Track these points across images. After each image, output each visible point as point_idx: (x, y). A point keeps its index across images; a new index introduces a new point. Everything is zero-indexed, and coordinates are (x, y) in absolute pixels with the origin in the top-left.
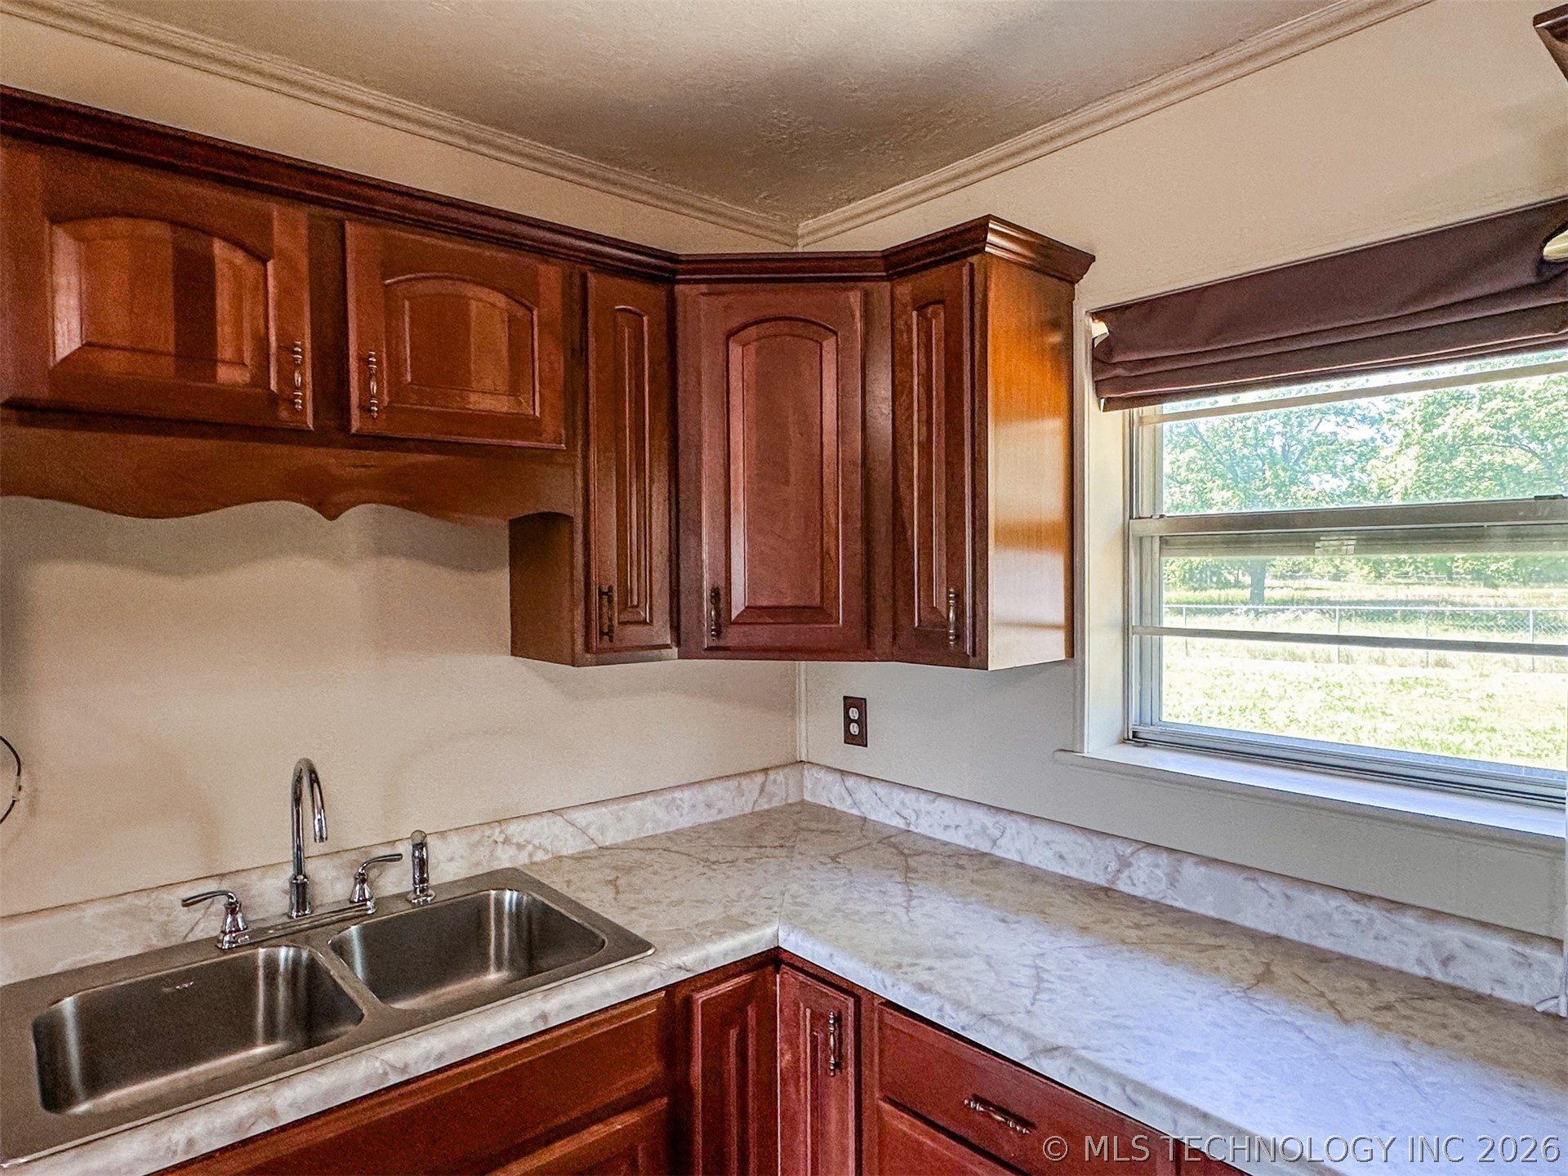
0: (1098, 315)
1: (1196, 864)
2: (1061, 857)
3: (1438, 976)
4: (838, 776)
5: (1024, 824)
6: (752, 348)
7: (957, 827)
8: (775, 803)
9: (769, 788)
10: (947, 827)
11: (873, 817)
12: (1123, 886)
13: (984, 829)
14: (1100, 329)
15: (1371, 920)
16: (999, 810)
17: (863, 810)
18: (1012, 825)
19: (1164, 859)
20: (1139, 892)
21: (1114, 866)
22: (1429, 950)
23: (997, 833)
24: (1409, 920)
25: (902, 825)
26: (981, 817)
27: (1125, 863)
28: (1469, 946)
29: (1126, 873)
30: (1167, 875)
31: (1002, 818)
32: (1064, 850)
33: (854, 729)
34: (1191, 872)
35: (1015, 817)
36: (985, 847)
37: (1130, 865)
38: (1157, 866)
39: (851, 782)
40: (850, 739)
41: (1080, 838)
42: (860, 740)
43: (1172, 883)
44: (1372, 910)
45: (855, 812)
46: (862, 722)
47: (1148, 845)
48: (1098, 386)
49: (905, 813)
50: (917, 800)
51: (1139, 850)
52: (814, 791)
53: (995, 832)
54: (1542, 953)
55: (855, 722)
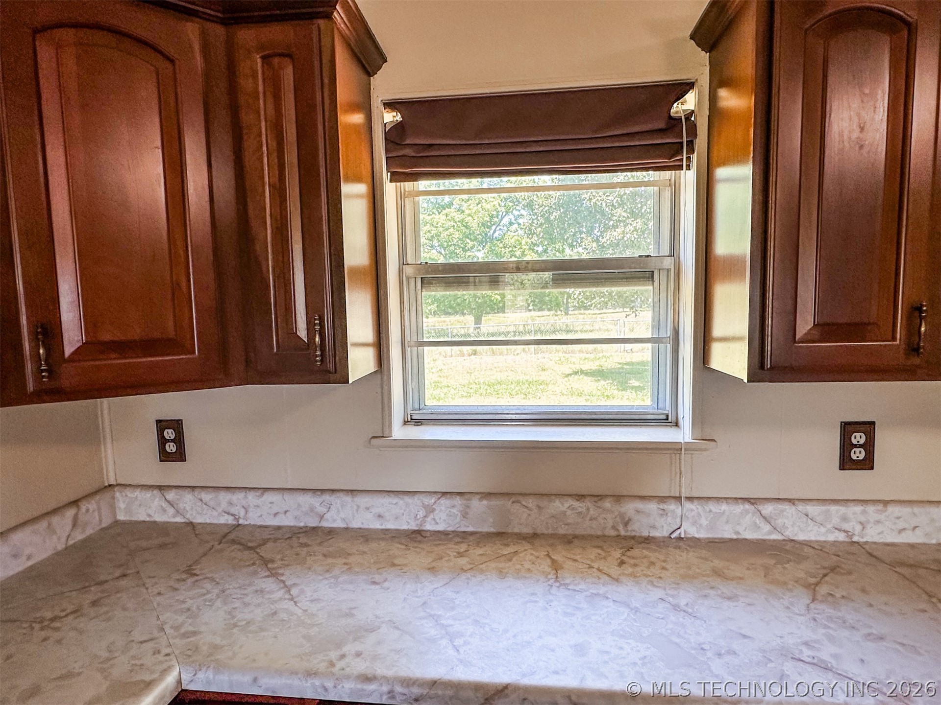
0: (390, 105)
1: (481, 499)
2: (380, 516)
3: (623, 533)
4: (156, 492)
5: (348, 499)
6: (69, 55)
7: (286, 512)
8: (89, 532)
9: (82, 518)
10: (276, 514)
11: (199, 520)
12: (429, 526)
13: (312, 509)
14: (391, 117)
15: (588, 509)
16: (323, 491)
17: (188, 516)
18: (336, 500)
19: (458, 501)
20: (441, 527)
21: (421, 514)
22: (618, 519)
23: (324, 510)
24: (607, 504)
25: (230, 520)
26: (306, 500)
27: (430, 510)
28: (638, 511)
29: (432, 516)
30: (461, 512)
31: (327, 497)
32: (379, 510)
33: (171, 448)
34: (477, 505)
35: (338, 494)
36: (312, 522)
37: (433, 510)
38: (453, 507)
39: (171, 495)
40: (165, 456)
41: (395, 499)
42: (180, 456)
43: (465, 515)
44: (588, 503)
45: (179, 519)
46: (179, 440)
47: (444, 494)
48: (388, 161)
49: (233, 510)
50: (246, 497)
51: (439, 498)
52: (128, 510)
53: (321, 510)
54: (672, 506)
55: (171, 441)
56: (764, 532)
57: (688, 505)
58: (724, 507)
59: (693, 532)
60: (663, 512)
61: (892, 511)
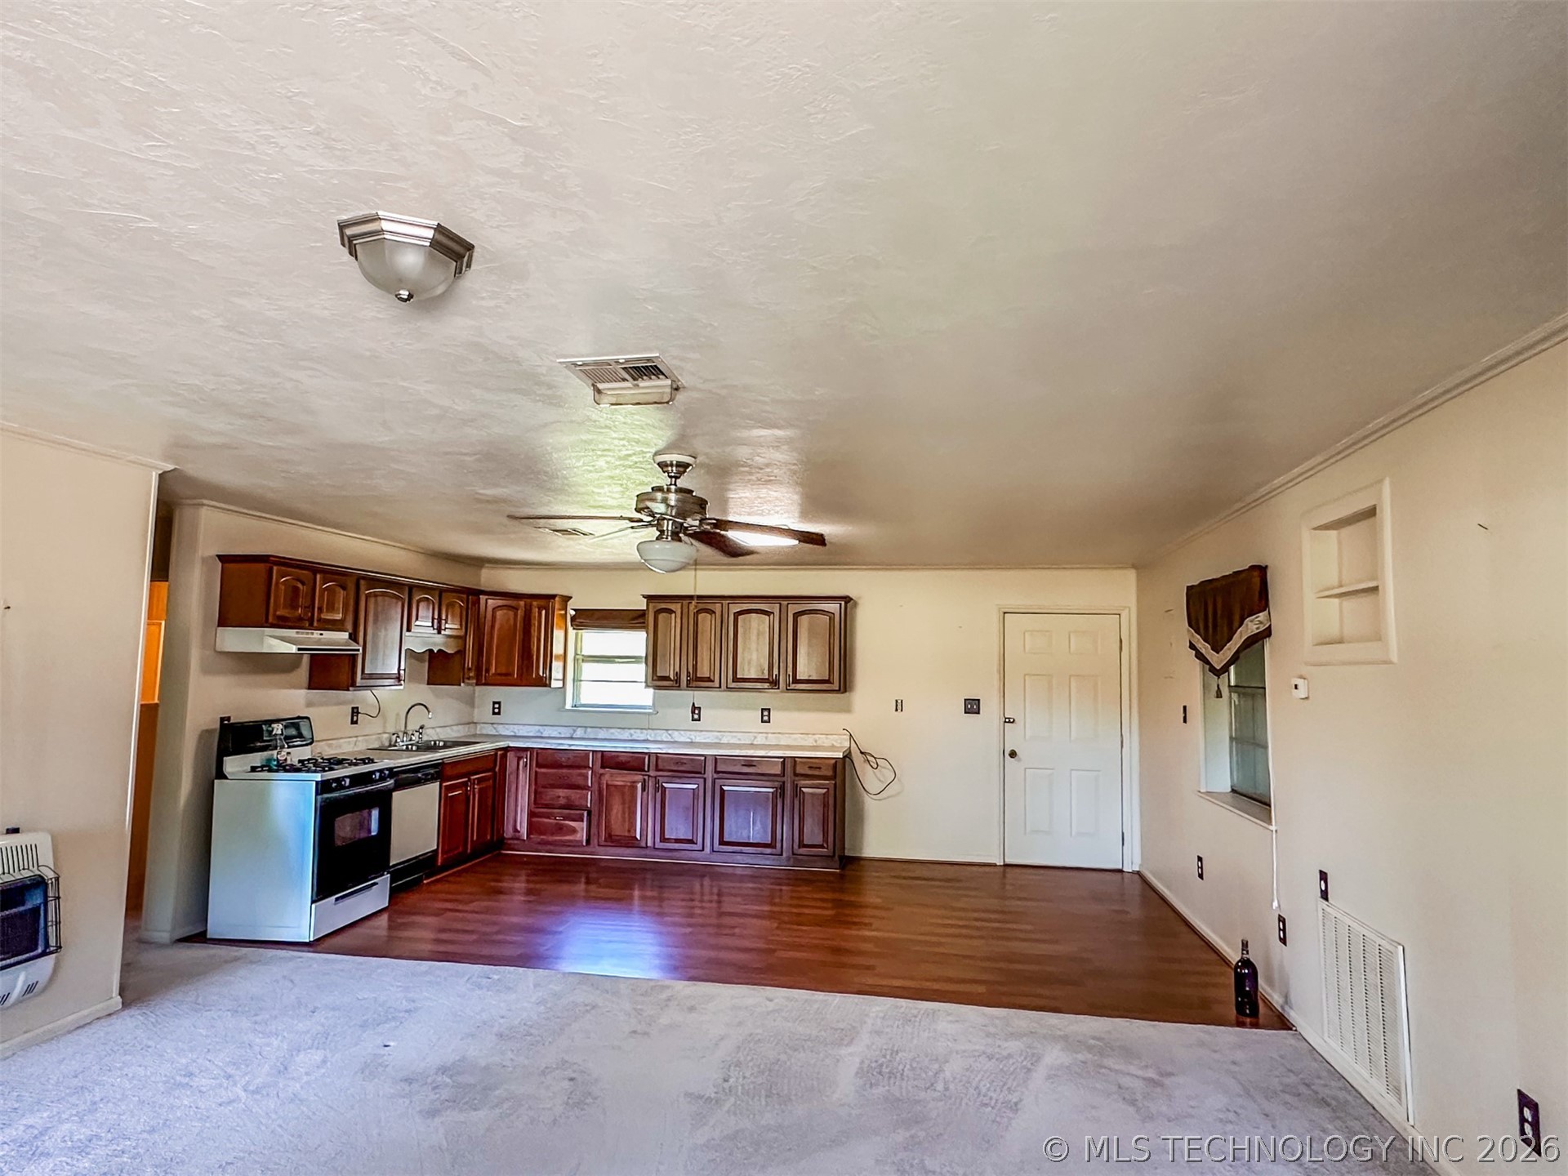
0: (575, 610)
6: (499, 612)
12: (574, 736)
14: (573, 613)
19: (584, 729)
24: (626, 730)
26: (537, 728)
27: (575, 731)
28: (635, 732)
33: (496, 710)
34: (589, 730)
39: (495, 726)
40: (494, 713)
41: (565, 727)
43: (585, 733)
45: (497, 733)
46: (499, 708)
48: (572, 625)
52: (480, 730)
53: (542, 730)
54: (644, 731)
55: (497, 707)
56: (670, 739)
57: (649, 731)
58: (658, 731)
59: (650, 738)
60: (642, 733)
61: (703, 733)
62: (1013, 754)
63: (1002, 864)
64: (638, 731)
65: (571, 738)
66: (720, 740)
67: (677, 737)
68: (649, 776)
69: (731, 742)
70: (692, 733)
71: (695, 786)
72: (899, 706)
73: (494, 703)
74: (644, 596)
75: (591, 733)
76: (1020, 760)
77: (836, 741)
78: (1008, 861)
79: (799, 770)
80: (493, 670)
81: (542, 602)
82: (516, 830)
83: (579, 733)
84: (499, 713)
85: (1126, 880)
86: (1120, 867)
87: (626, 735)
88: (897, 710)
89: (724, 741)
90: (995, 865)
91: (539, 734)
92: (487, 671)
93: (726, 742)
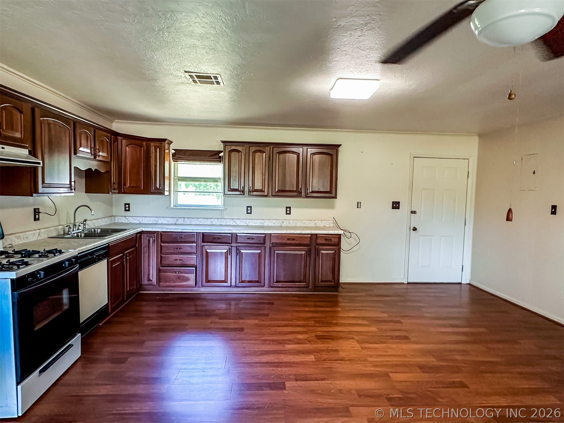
0: (175, 150)
3: (211, 224)
4: (123, 217)
5: (162, 218)
6: (130, 148)
11: (132, 222)
12: (177, 223)
14: (173, 152)
16: (157, 217)
18: (160, 219)
19: (183, 219)
24: (209, 219)
26: (154, 218)
27: (177, 220)
28: (214, 220)
34: (186, 219)
39: (127, 218)
40: (126, 210)
41: (171, 218)
43: (184, 221)
45: (128, 222)
46: (129, 207)
48: (173, 159)
49: (139, 220)
50: (142, 218)
51: (179, 218)
52: (118, 220)
53: (157, 220)
54: (219, 220)
55: (127, 207)
56: (234, 224)
57: (222, 219)
58: (228, 220)
59: (223, 224)
60: (218, 221)
61: (254, 220)
62: (415, 229)
63: (407, 283)
64: (216, 220)
65: (175, 224)
66: (263, 224)
67: (239, 223)
68: (232, 246)
69: (270, 225)
70: (247, 220)
71: (259, 251)
72: (359, 206)
73: (125, 204)
74: (222, 142)
75: (187, 221)
76: (417, 232)
77: (327, 224)
78: (410, 281)
79: (319, 241)
80: (128, 185)
81: (157, 144)
82: (149, 280)
83: (180, 221)
84: (129, 210)
85: (463, 288)
86: (460, 281)
87: (208, 222)
88: (358, 207)
89: (266, 224)
90: (403, 284)
91: (155, 222)
92: (125, 185)
93: (267, 225)
